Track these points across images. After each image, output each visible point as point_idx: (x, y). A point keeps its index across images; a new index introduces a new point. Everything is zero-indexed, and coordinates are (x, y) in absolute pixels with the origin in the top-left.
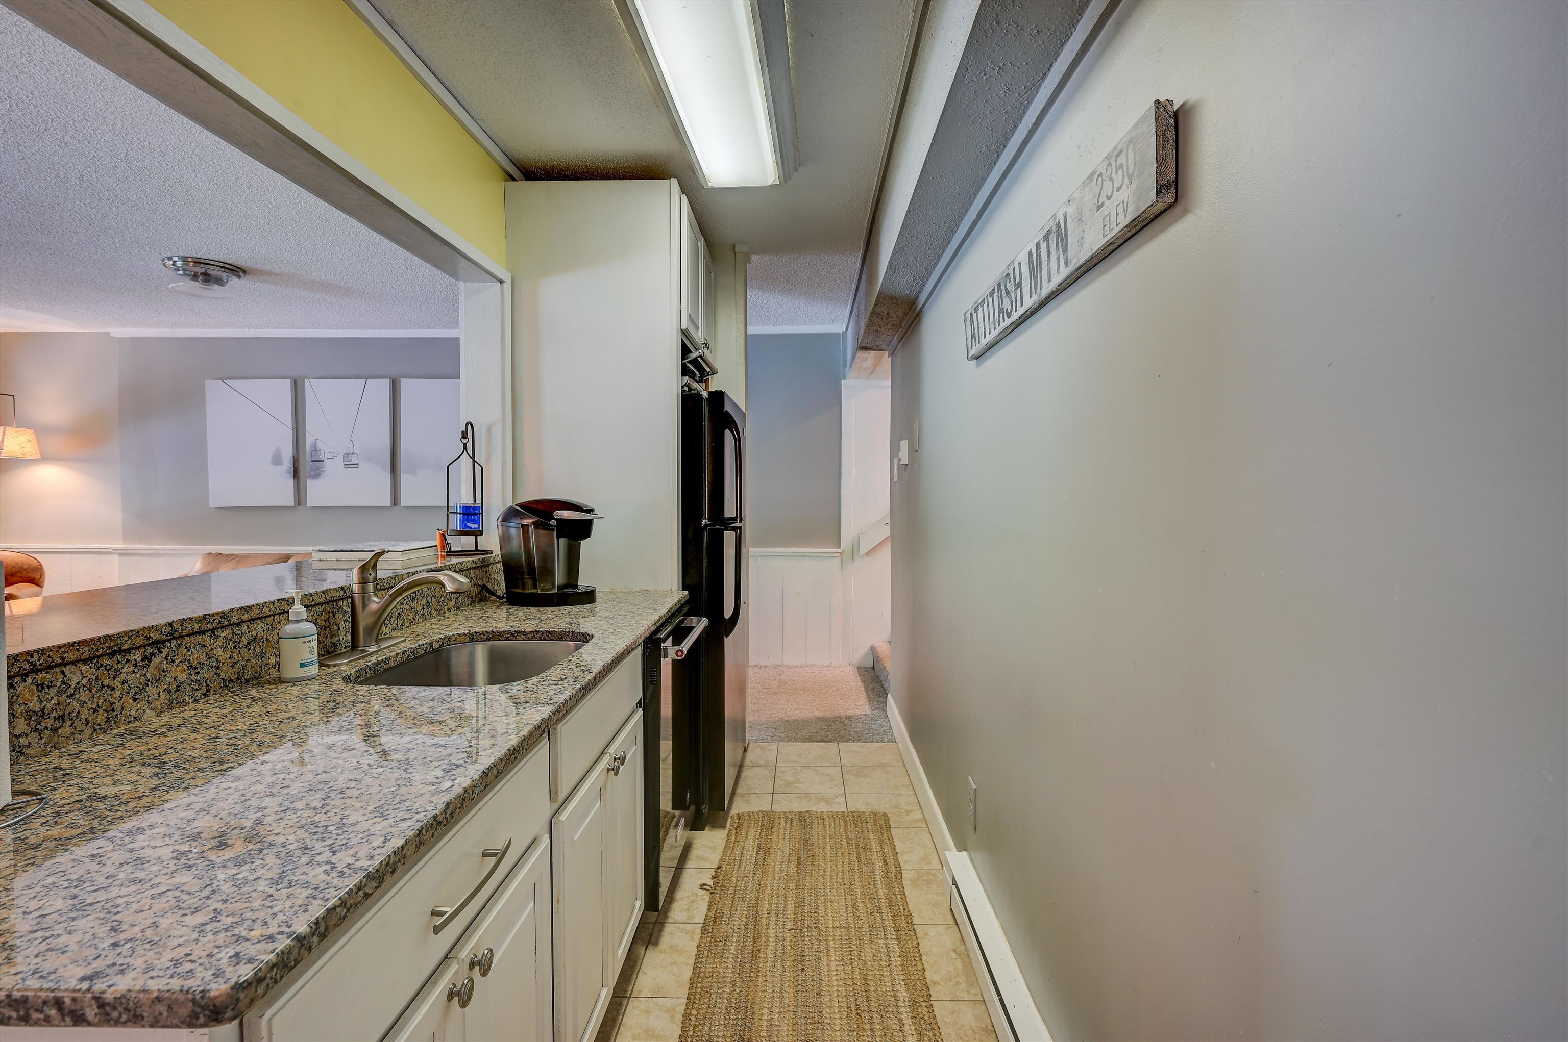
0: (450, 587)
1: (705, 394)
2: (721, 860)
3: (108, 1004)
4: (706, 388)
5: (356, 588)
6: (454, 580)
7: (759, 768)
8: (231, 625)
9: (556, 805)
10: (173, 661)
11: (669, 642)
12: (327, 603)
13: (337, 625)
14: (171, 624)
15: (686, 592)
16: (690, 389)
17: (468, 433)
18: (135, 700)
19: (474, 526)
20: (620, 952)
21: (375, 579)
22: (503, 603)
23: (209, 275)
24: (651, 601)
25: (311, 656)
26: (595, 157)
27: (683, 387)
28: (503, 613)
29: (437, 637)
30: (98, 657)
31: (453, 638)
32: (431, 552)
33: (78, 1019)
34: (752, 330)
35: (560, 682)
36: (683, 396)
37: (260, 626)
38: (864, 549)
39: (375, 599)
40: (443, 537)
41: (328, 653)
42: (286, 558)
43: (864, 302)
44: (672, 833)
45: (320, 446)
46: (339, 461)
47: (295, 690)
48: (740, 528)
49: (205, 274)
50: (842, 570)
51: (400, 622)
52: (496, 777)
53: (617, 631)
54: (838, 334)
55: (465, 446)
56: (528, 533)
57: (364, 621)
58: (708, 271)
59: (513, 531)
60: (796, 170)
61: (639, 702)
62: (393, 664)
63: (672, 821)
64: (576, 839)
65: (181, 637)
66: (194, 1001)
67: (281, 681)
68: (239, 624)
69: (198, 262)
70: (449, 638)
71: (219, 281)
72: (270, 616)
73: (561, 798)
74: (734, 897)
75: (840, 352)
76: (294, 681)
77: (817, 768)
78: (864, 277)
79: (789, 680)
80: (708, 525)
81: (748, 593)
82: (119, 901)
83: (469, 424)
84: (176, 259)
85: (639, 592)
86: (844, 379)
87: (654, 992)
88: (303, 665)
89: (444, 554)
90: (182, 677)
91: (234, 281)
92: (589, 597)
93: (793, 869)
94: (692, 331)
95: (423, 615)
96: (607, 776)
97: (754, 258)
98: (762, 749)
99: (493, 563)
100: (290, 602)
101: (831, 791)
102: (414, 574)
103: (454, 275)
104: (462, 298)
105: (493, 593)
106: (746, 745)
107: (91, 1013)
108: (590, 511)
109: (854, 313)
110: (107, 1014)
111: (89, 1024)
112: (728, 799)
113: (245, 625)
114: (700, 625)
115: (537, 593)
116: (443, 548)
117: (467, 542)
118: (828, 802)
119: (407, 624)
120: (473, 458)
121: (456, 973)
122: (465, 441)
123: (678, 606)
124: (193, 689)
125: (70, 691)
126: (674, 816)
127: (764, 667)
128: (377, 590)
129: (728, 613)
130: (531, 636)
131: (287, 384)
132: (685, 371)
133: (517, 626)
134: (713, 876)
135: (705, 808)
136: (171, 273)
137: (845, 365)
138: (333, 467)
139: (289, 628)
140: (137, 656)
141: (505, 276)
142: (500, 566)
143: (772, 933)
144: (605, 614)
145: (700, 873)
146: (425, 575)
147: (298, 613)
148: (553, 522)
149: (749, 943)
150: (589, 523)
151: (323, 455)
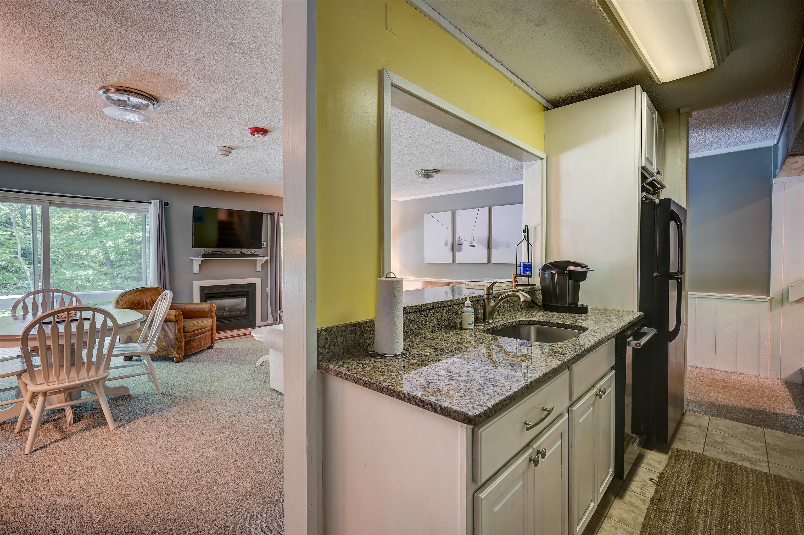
0: (522, 299)
1: (657, 201)
2: (664, 470)
3: (443, 409)
4: (658, 197)
5: (485, 296)
6: (524, 296)
7: (694, 427)
8: (448, 306)
9: (571, 402)
10: (433, 316)
11: (631, 338)
12: (475, 301)
13: (479, 311)
14: (433, 303)
15: (642, 313)
16: (646, 199)
17: (526, 230)
18: (424, 327)
19: (528, 273)
20: (601, 489)
21: (492, 293)
22: (541, 309)
23: (429, 175)
24: (620, 316)
25: (472, 321)
26: (591, 87)
27: (641, 198)
28: (541, 313)
29: (515, 320)
30: (416, 311)
31: (521, 322)
32: (509, 284)
33: (436, 411)
34: (691, 156)
35: (573, 346)
36: (642, 204)
37: (456, 307)
38: (792, 298)
39: (492, 301)
40: (515, 277)
41: (477, 321)
42: (449, 284)
43: (793, 123)
44: (631, 446)
45: (461, 238)
46: (468, 244)
47: (468, 332)
48: (681, 278)
49: (428, 175)
50: (771, 311)
51: (499, 313)
52: (548, 378)
53: (601, 328)
54: (769, 148)
55: (525, 236)
56: (554, 277)
57: (488, 309)
58: (660, 128)
59: (547, 276)
60: (728, 54)
61: (613, 367)
62: (499, 329)
63: (631, 440)
64: (580, 421)
65: (436, 308)
66: (464, 415)
67: (462, 329)
68: (450, 306)
69: (426, 170)
70: (520, 321)
71: (431, 177)
72: (458, 304)
73: (574, 398)
74: (673, 493)
75: (771, 159)
76: (467, 329)
77: (743, 439)
78: (794, 106)
79: (721, 379)
80: (658, 276)
81: (686, 319)
82: (437, 384)
83: (527, 226)
84: (419, 171)
85: (613, 310)
86: (775, 177)
87: (620, 520)
88: (469, 324)
89: (515, 285)
90: (435, 322)
91: (436, 176)
92: (584, 310)
93: (719, 492)
94: (649, 167)
95: (508, 310)
96: (596, 398)
97: (694, 113)
98: (697, 417)
99: (536, 290)
100: (465, 299)
101: (755, 457)
102: (506, 292)
103: (521, 160)
104: (524, 170)
105: (536, 304)
106: (684, 411)
107: (439, 410)
108: (586, 267)
109: (784, 131)
110: (442, 412)
111: (438, 413)
112: (670, 438)
113: (451, 306)
114: (651, 333)
115: (558, 306)
116: (515, 282)
117: (524, 280)
118: (751, 462)
119: (502, 314)
120: (528, 242)
121: (532, 452)
122: (524, 234)
123: (637, 320)
124: (438, 327)
125: (410, 321)
126: (633, 438)
127: (700, 368)
128: (493, 297)
129: (672, 327)
130: (556, 325)
131: (450, 213)
132: (643, 189)
133: (549, 320)
134: (658, 477)
135: (654, 438)
136: (418, 176)
137: (776, 168)
138: (466, 246)
139: (465, 309)
140: (425, 313)
141: (544, 156)
142: (540, 292)
143: (701, 522)
144: (594, 319)
145: (649, 472)
146: (512, 293)
147: (468, 304)
148: (566, 272)
149: (684, 521)
150: (585, 273)
151: (462, 242)
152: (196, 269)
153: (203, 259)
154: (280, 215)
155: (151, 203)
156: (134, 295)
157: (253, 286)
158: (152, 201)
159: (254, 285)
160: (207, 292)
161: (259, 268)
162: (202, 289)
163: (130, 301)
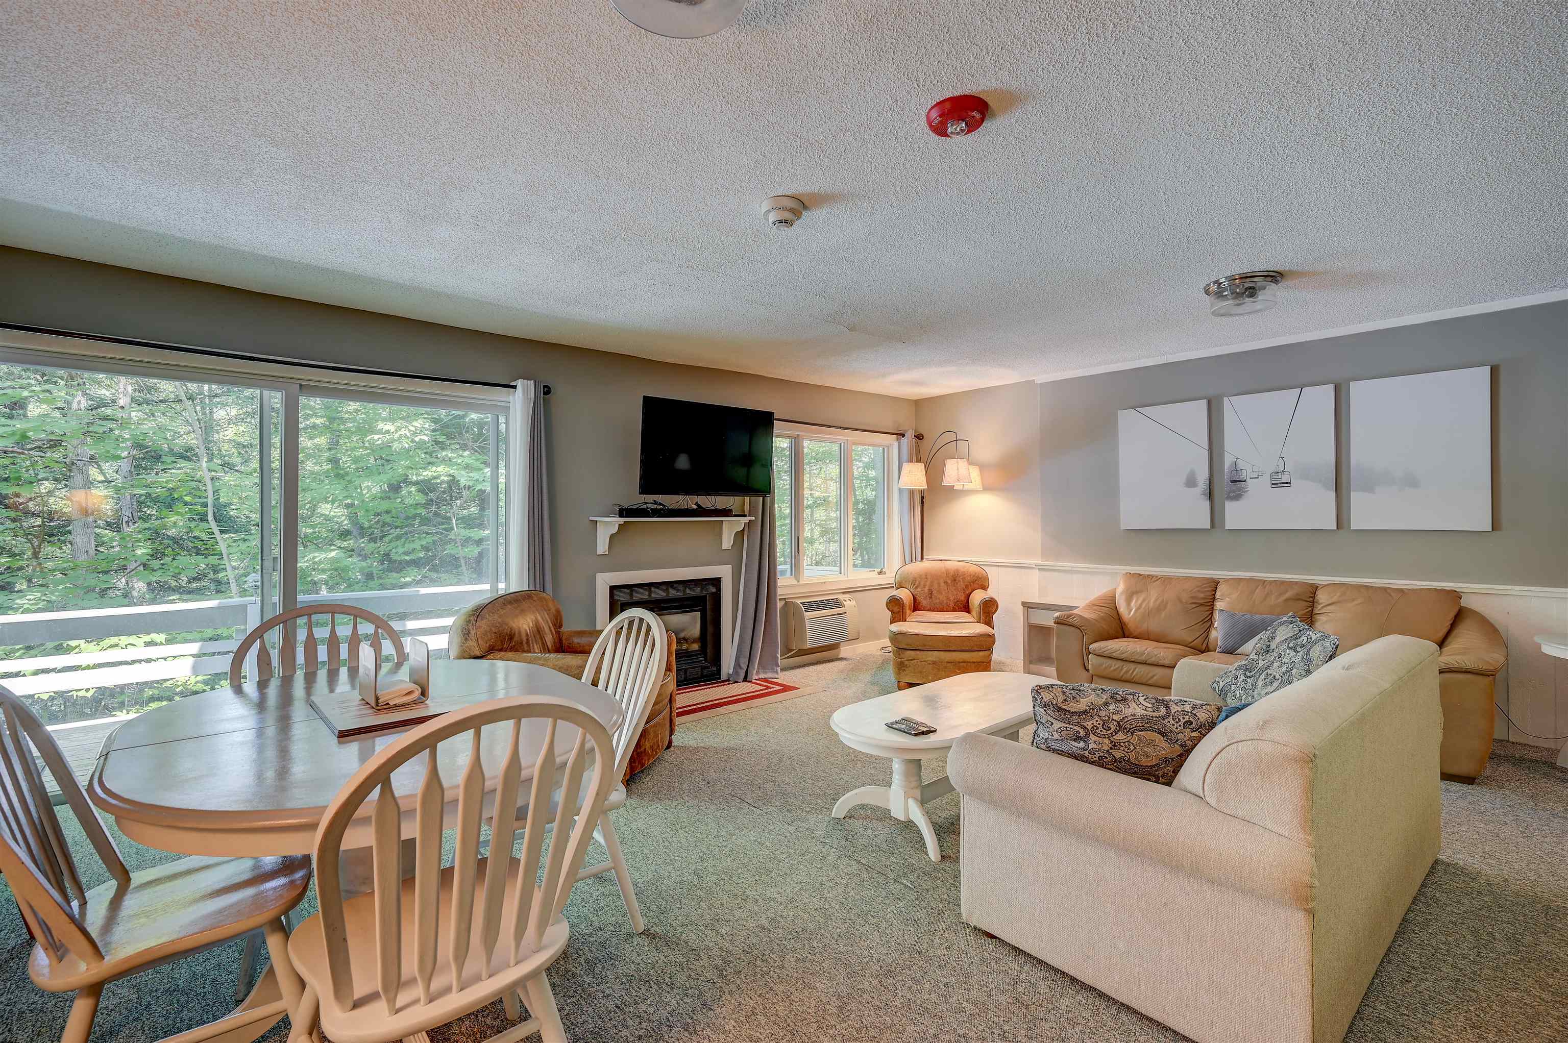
45: (1241, 465)
46: (1266, 480)
69: (1244, 277)
91: (1271, 288)
136: (1207, 297)
138: (1258, 489)
151: (1246, 474)
152: (602, 546)
153: (622, 520)
155: (515, 387)
156: (502, 612)
157: (715, 583)
158: (519, 383)
159: (717, 581)
160: (626, 599)
161: (727, 543)
162: (614, 589)
163: (493, 629)
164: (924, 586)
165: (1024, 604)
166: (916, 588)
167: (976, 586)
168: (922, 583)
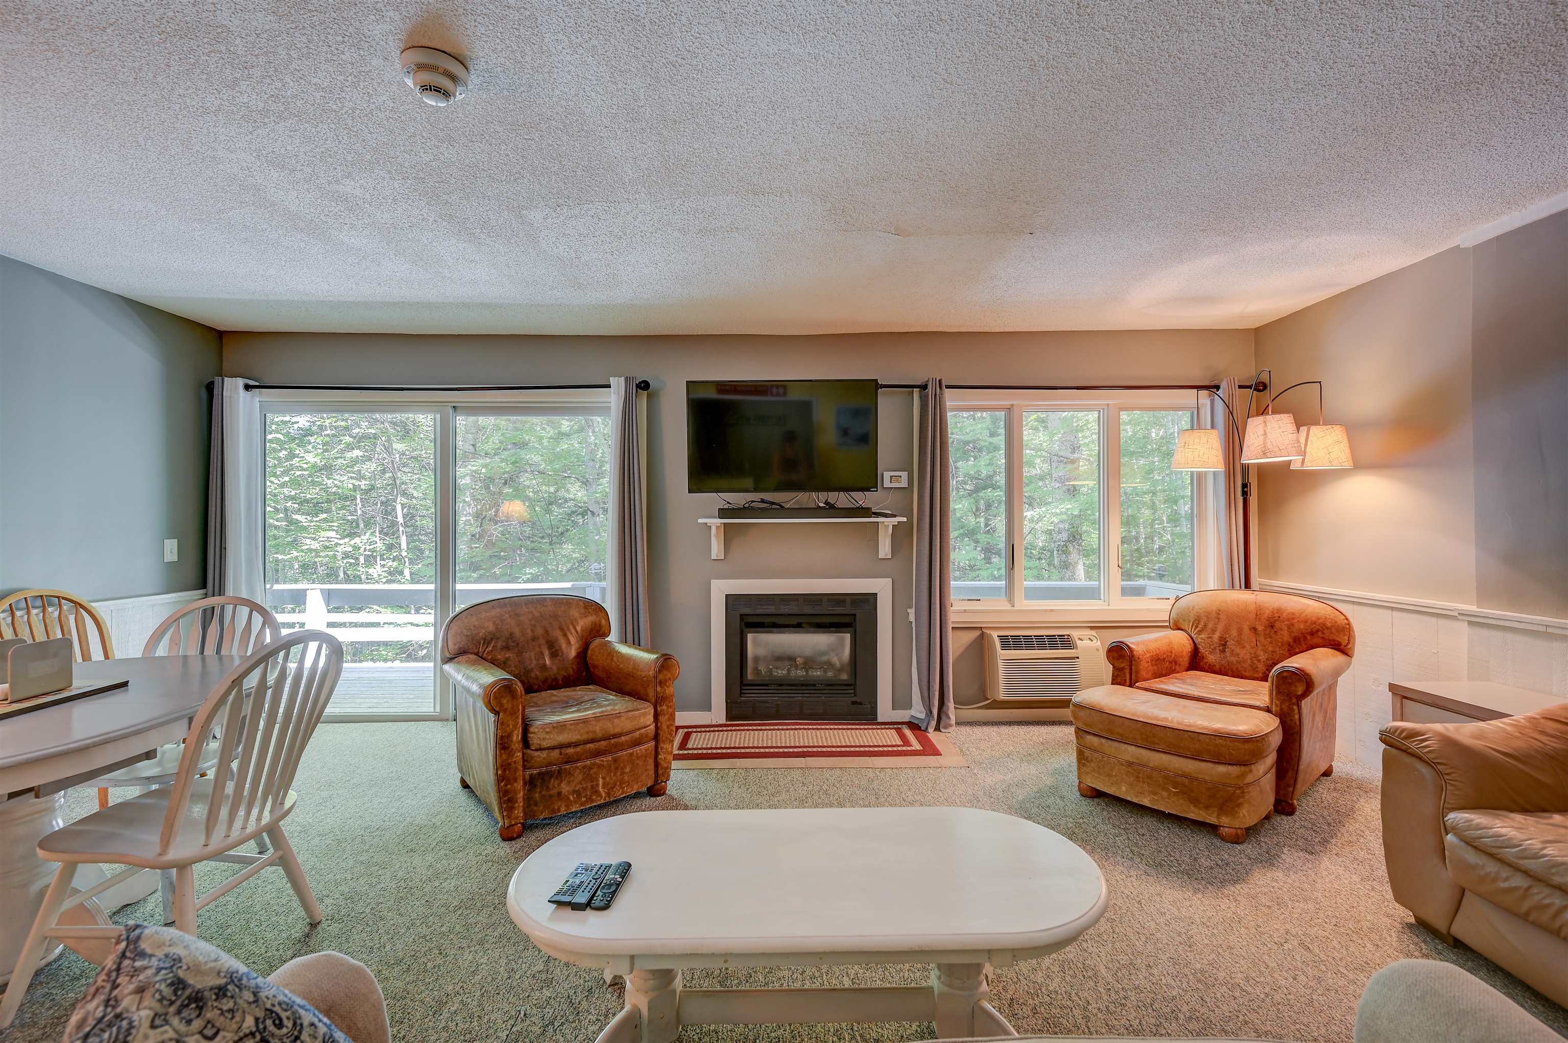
152: (716, 548)
153: (728, 521)
154: (947, 387)
157: (869, 601)
158: (610, 382)
159: (873, 597)
160: (746, 611)
161: (885, 549)
162: (732, 601)
164: (1214, 631)
165: (1393, 688)
166: (1199, 632)
167: (1316, 640)
168: (1210, 626)
